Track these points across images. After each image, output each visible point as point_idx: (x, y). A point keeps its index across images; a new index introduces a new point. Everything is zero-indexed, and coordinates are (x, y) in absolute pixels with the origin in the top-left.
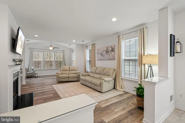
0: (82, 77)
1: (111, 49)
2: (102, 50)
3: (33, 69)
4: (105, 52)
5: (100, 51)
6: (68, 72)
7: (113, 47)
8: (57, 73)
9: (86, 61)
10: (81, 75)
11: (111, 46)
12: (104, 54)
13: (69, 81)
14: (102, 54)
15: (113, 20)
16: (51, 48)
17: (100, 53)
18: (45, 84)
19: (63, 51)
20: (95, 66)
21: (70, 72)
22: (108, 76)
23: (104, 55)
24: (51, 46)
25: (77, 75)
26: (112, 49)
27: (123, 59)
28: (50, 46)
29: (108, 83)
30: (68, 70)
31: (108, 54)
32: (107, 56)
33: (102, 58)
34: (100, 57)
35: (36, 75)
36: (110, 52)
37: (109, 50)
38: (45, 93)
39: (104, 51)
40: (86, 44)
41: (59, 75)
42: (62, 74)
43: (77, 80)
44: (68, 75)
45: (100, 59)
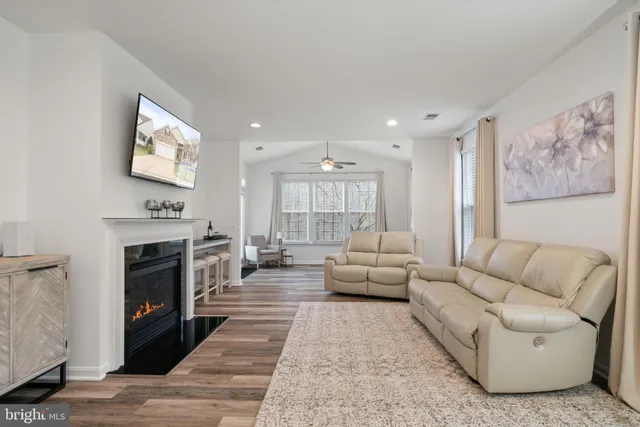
1: (581, 124)
2: (532, 145)
3: (280, 241)
4: (546, 152)
5: (521, 154)
6: (372, 257)
7: (598, 108)
8: (327, 259)
9: (458, 209)
10: (414, 273)
11: (585, 105)
12: (541, 163)
13: (369, 293)
14: (527, 169)
16: (327, 167)
17: (517, 164)
18: (289, 293)
19: (380, 175)
20: (495, 236)
21: (384, 257)
22: (551, 294)
23: (541, 170)
24: (327, 158)
25: (401, 272)
26: (590, 125)
28: (323, 160)
29: (538, 342)
30: (376, 248)
31: (562, 159)
32: (560, 172)
33: (527, 188)
34: (520, 187)
35: (289, 262)
36: (574, 144)
37: (569, 137)
38: (256, 326)
39: (538, 146)
40: (457, 129)
41: (336, 268)
42: (348, 264)
43: (403, 296)
44: (366, 268)
45: (519, 196)
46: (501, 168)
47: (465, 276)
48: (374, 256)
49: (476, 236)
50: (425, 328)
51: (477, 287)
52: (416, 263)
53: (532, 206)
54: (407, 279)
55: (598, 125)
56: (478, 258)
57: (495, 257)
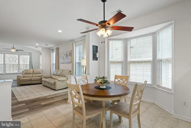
0: (43, 79)
1: (69, 53)
4: (65, 56)
5: (62, 55)
6: (31, 75)
8: (18, 76)
10: (43, 77)
11: (69, 51)
13: (31, 83)
14: (63, 58)
15: (59, 31)
16: (13, 50)
19: (30, 54)
21: (34, 75)
23: (65, 59)
24: (13, 48)
25: (40, 77)
27: (76, 62)
29: (63, 82)
30: (32, 73)
32: (67, 59)
36: (68, 56)
41: (21, 78)
42: (24, 77)
43: (40, 83)
44: (30, 78)
45: (62, 62)
46: (60, 57)
47: (53, 76)
48: (32, 75)
49: (55, 69)
50: (46, 86)
51: (55, 78)
52: (43, 75)
53: (64, 64)
54: (41, 79)
55: (70, 54)
56: (55, 73)
57: (58, 72)
